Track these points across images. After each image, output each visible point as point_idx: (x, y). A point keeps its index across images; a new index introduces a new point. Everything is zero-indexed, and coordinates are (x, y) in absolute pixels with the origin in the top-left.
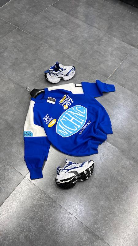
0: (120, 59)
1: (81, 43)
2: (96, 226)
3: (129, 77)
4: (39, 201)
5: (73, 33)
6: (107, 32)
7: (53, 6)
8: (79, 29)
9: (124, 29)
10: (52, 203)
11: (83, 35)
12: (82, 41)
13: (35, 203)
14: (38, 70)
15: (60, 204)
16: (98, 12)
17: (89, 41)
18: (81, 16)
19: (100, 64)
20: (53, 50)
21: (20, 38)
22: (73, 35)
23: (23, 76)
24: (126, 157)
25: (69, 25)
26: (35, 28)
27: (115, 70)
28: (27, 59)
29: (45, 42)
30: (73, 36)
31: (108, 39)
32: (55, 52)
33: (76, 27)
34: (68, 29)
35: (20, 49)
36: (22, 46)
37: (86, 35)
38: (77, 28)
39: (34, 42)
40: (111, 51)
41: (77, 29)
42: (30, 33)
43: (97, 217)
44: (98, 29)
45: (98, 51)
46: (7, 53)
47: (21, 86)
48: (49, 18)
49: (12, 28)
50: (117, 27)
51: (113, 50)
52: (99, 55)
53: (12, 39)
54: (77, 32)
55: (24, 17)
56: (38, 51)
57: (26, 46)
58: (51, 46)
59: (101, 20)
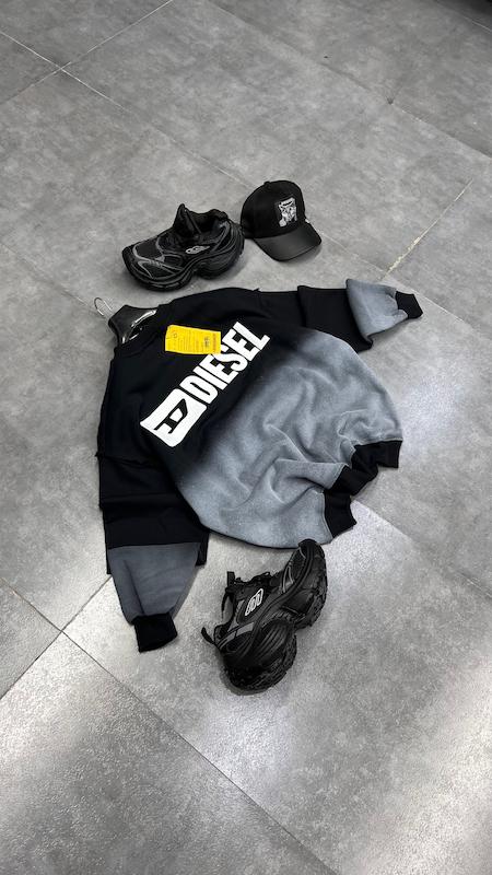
0: (436, 201)
2: (316, 825)
4: (111, 725)
8: (289, 80)
10: (156, 735)
11: (303, 105)
12: (298, 127)
13: (95, 729)
15: (188, 738)
22: (265, 102)
24: (441, 571)
25: (250, 66)
26: (125, 73)
27: (416, 242)
29: (160, 128)
30: (266, 110)
31: (394, 124)
32: (197, 166)
34: (250, 79)
36: (71, 140)
37: (314, 106)
38: (282, 77)
40: (403, 169)
41: (283, 83)
42: (104, 89)
43: (321, 790)
44: (358, 83)
45: (354, 170)
46: (16, 164)
52: (359, 185)
53: (38, 112)
54: (282, 93)
56: (132, 161)
58: (181, 144)
59: (374, 49)
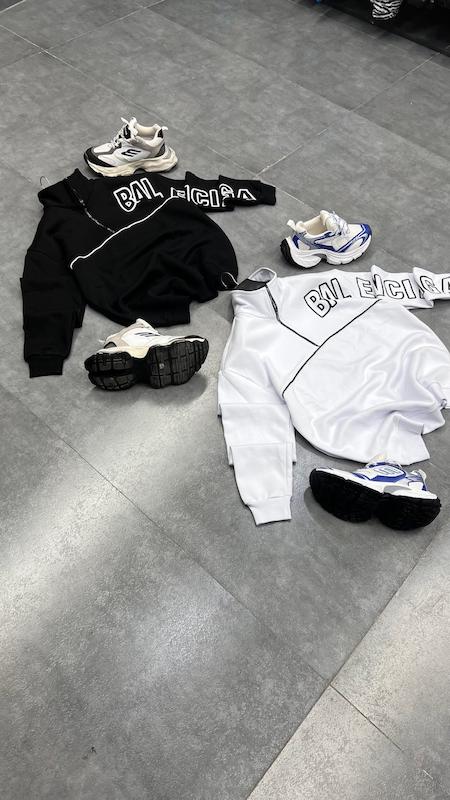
1: (205, 94)
3: (318, 176)
5: (188, 70)
7: (153, 9)
9: (335, 70)
14: (73, 143)
16: (273, 29)
17: (229, 91)
18: (220, 35)
19: (242, 143)
20: (126, 104)
21: (43, 72)
23: (31, 154)
28: (50, 119)
33: (200, 57)
35: (37, 96)
39: (77, 83)
47: (19, 173)
48: (134, 35)
49: (30, 50)
50: (315, 62)
51: (290, 115)
55: (66, 29)
57: (56, 90)
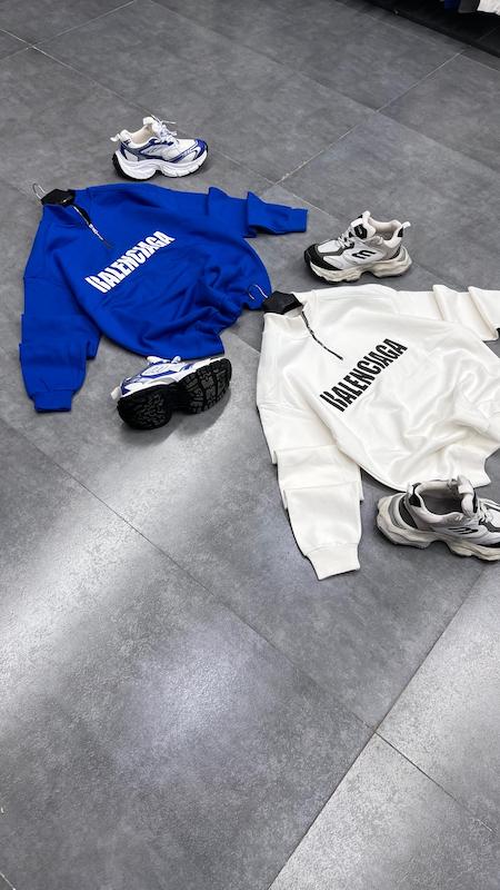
3: (343, 184)
6: (301, 70)
9: (356, 64)
16: (287, 20)
17: (240, 90)
18: (228, 27)
19: (258, 148)
20: (127, 105)
23: (22, 163)
28: (42, 124)
33: (207, 52)
35: (26, 98)
39: (71, 83)
47: (11, 184)
48: (132, 28)
49: (16, 46)
50: (335, 57)
51: (310, 116)
55: (54, 22)
